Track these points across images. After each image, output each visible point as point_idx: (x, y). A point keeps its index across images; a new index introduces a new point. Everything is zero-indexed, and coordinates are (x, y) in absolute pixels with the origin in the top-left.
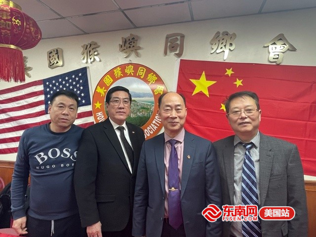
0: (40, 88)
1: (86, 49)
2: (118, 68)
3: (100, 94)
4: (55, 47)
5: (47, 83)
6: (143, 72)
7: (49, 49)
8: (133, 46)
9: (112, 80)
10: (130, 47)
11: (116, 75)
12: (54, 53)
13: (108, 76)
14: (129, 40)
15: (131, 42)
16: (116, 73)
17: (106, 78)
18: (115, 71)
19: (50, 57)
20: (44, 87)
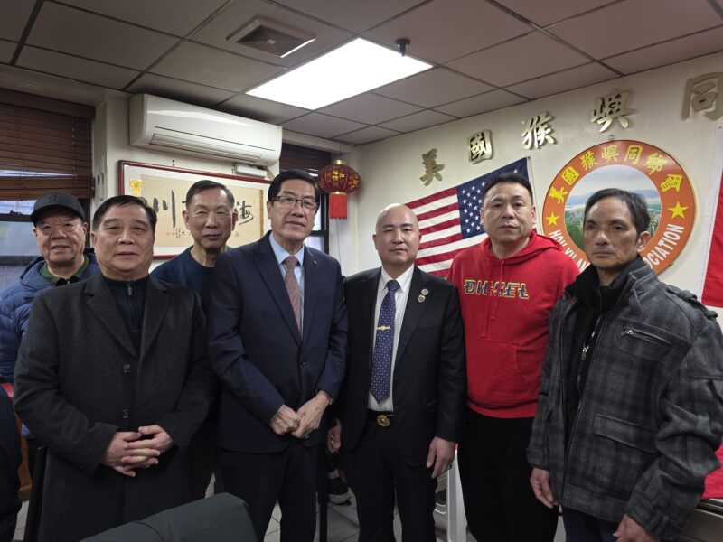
0: (453, 199)
1: (531, 126)
2: (589, 152)
3: (556, 199)
4: (479, 130)
5: (464, 192)
6: (637, 153)
7: (470, 135)
8: (618, 110)
9: (577, 175)
10: (611, 113)
11: (585, 164)
12: (478, 139)
13: (571, 168)
14: (610, 100)
15: (615, 103)
16: (584, 161)
17: (566, 172)
18: (583, 158)
19: (472, 146)
20: (459, 197)
